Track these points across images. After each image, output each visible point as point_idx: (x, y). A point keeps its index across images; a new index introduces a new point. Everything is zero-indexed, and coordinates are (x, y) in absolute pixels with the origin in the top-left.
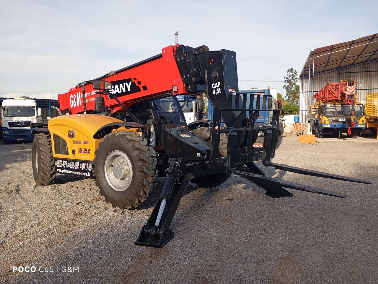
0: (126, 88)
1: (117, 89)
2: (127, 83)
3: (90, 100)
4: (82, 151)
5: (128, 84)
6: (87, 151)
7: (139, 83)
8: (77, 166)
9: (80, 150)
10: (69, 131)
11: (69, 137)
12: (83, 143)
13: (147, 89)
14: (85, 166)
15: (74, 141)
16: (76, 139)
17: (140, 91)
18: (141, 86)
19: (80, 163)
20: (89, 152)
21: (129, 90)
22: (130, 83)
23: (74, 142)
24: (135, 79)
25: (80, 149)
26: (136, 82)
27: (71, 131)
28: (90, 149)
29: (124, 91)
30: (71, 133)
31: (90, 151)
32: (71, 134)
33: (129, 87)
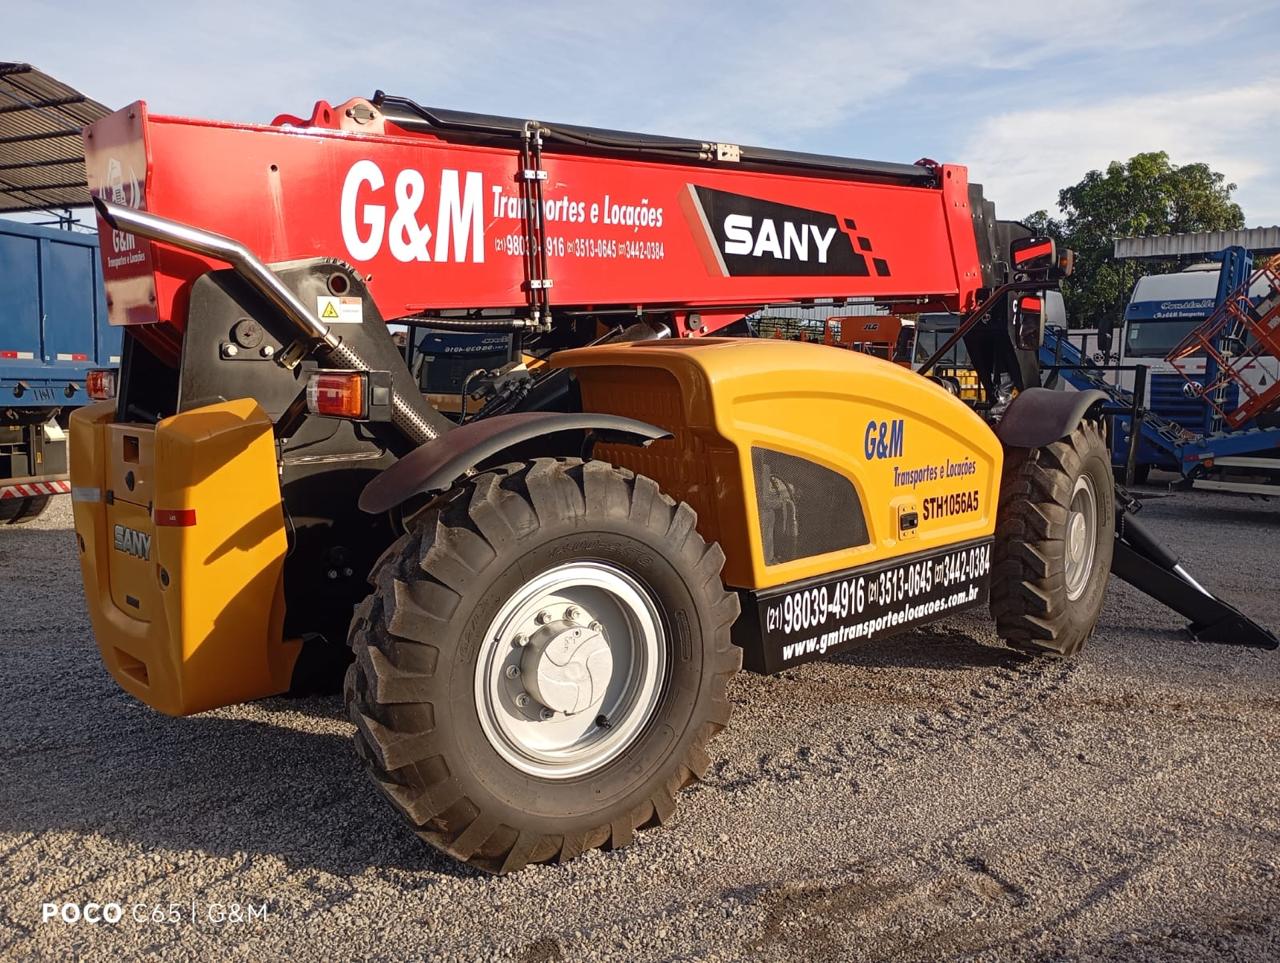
0: (813, 248)
1: (768, 239)
2: (815, 230)
3: (582, 247)
4: (940, 507)
5: (823, 235)
6: (965, 503)
7: (865, 244)
8: (918, 582)
9: (929, 506)
10: (872, 425)
11: (869, 456)
12: (945, 474)
13: (888, 274)
14: (962, 563)
15: (898, 472)
16: (908, 462)
17: (866, 273)
18: (868, 257)
19: (938, 560)
20: (974, 504)
21: (823, 258)
22: (831, 232)
23: (897, 476)
24: (850, 224)
25: (933, 500)
26: (853, 235)
27: (884, 425)
28: (976, 493)
29: (803, 255)
30: (882, 436)
31: (976, 499)
32: (881, 441)
33: (823, 245)
